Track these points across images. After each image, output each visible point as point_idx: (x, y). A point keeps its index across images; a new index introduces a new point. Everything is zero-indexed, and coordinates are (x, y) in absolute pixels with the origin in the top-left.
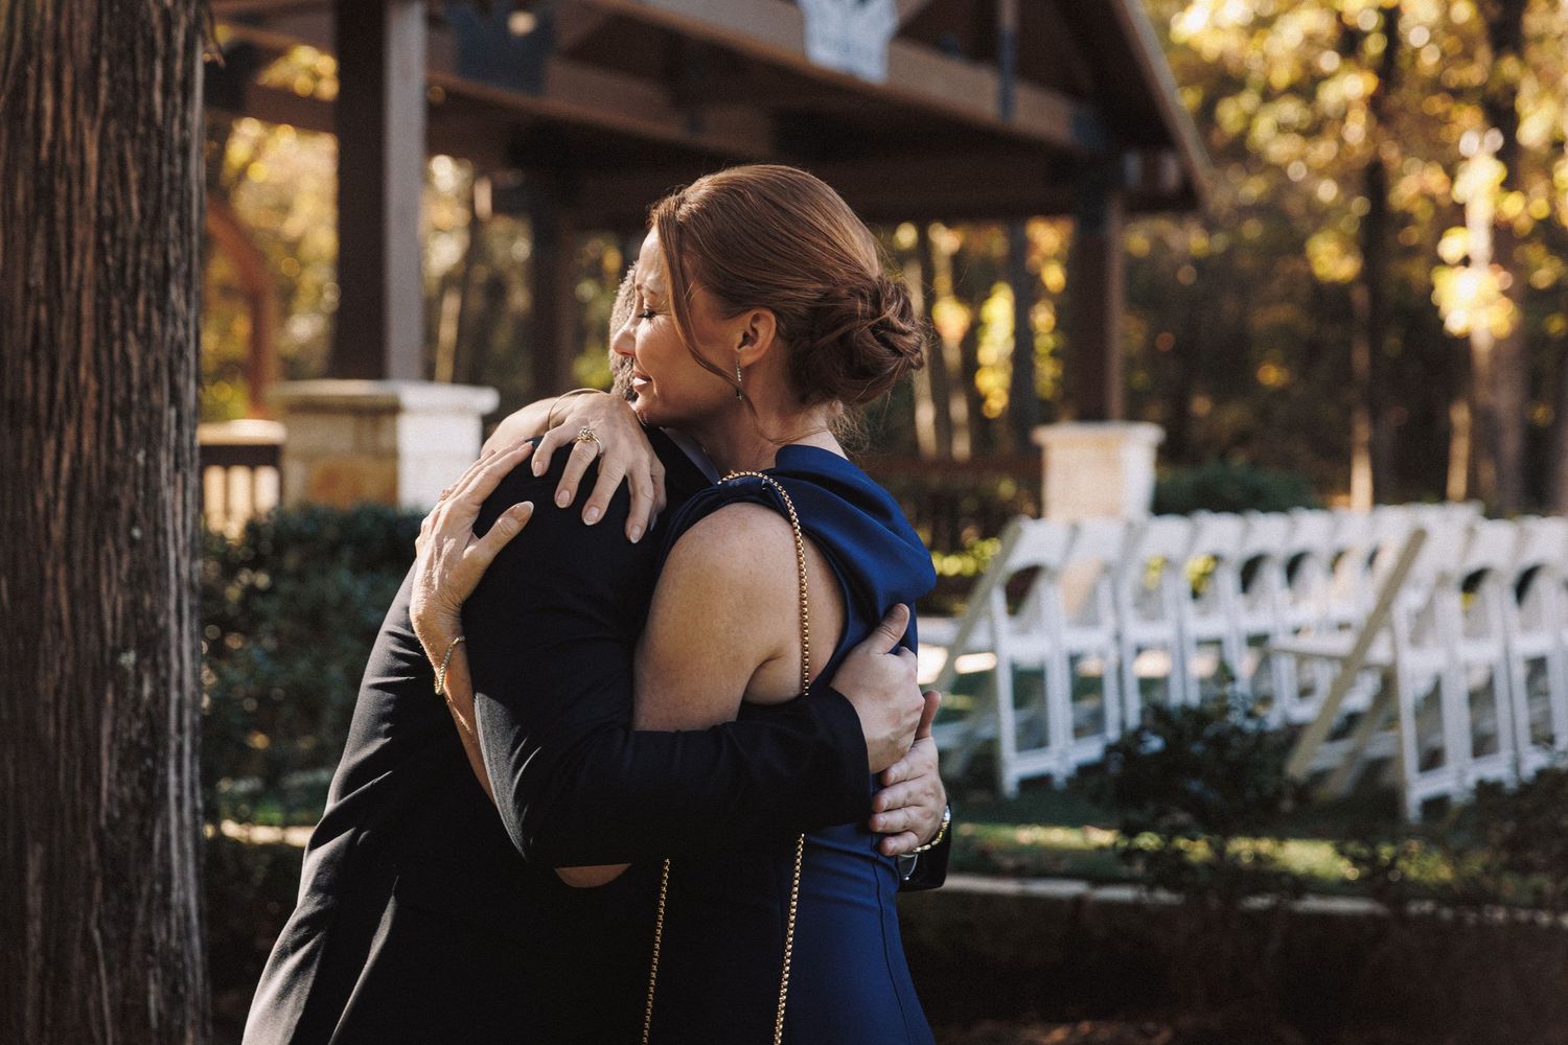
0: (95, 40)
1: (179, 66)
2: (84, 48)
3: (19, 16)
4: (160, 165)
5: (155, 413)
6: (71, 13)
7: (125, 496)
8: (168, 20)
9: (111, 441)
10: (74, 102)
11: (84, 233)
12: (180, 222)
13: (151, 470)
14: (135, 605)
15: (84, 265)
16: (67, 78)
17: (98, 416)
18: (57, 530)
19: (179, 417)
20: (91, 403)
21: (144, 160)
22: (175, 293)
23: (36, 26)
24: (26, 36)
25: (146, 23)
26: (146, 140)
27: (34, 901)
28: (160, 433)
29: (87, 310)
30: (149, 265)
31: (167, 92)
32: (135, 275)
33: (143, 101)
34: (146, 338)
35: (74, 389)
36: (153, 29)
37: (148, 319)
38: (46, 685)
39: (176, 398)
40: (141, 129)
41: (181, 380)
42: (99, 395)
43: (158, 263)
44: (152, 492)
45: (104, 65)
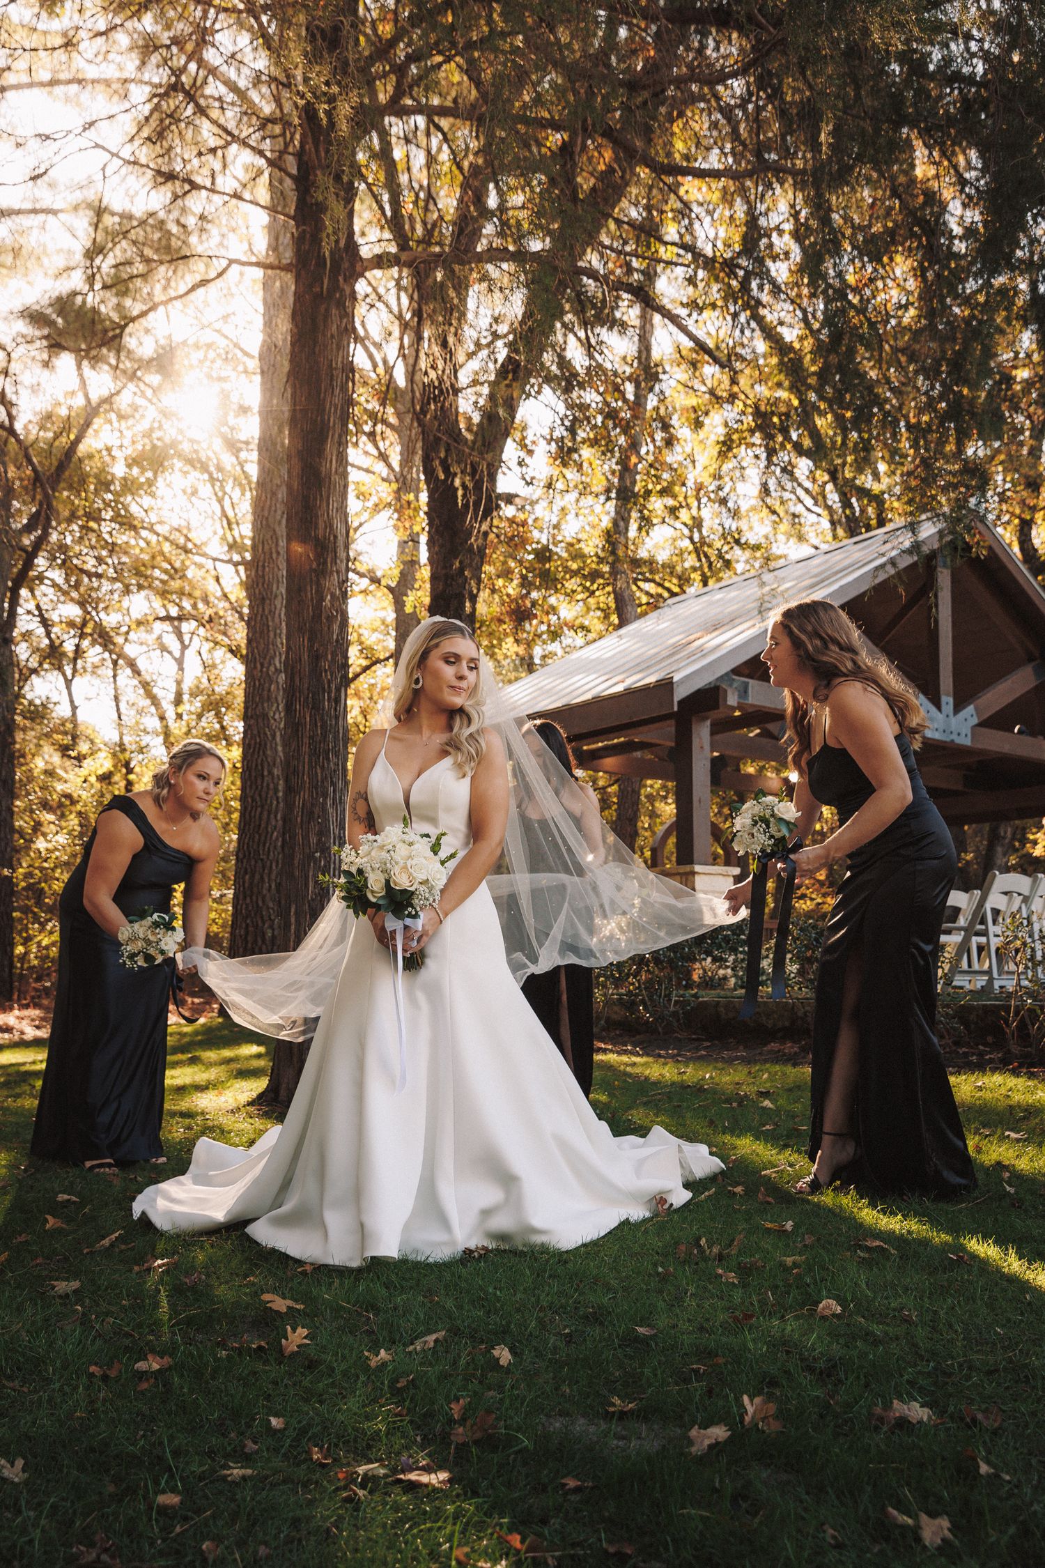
7: (316, 810)
8: (329, 682)
11: (306, 740)
13: (324, 803)
14: (319, 841)
15: (305, 749)
21: (322, 719)
25: (323, 686)
33: (322, 703)
34: (323, 767)
35: (303, 782)
36: (325, 684)
38: (296, 862)
44: (324, 810)
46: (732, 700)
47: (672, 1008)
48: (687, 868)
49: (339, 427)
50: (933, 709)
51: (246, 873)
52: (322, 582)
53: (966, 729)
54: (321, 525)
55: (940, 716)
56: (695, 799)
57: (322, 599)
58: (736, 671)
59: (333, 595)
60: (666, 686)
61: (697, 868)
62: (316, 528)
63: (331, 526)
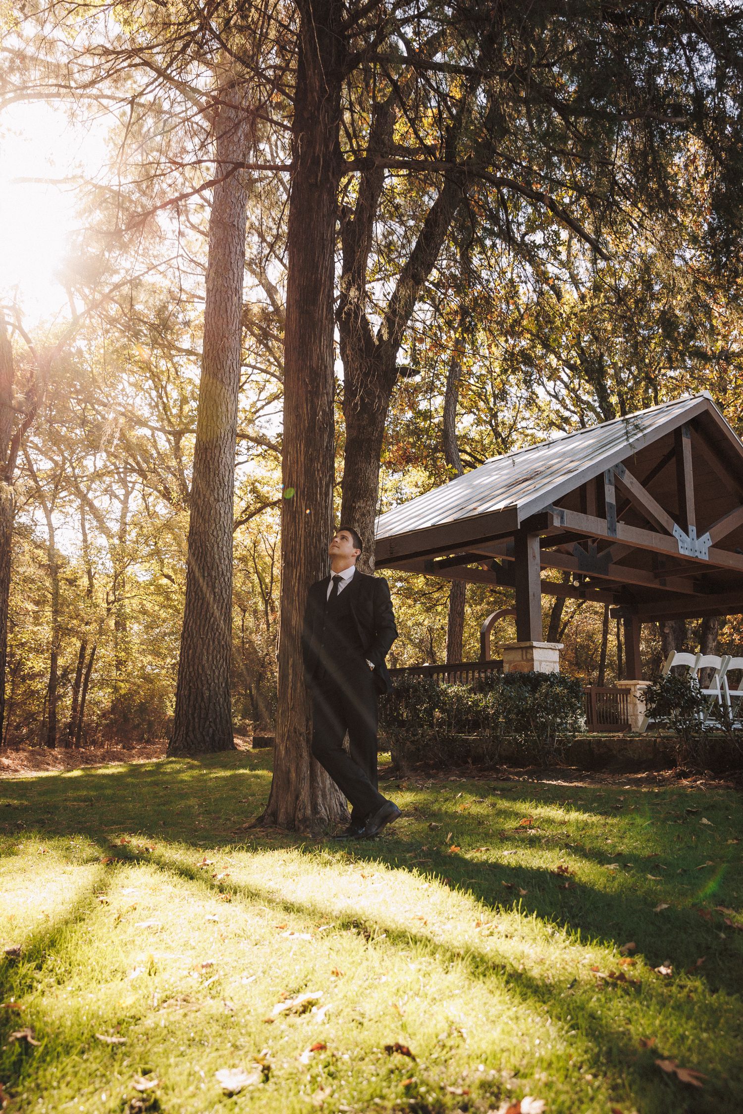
0: (304, 484)
2: (302, 486)
4: (319, 510)
8: (321, 479)
9: (308, 569)
15: (302, 532)
16: (299, 492)
18: (296, 589)
20: (303, 561)
21: (315, 509)
22: (323, 537)
23: (293, 482)
25: (316, 480)
26: (315, 505)
27: (290, 671)
29: (302, 541)
31: (321, 494)
32: (313, 533)
46: (557, 523)
47: (556, 745)
48: (528, 644)
49: (328, 283)
50: (684, 534)
51: (190, 648)
52: (315, 400)
53: (705, 549)
54: (315, 358)
55: (689, 540)
56: (531, 593)
57: (315, 414)
58: (556, 503)
59: (324, 411)
60: (511, 511)
61: (535, 644)
62: (311, 359)
63: (322, 359)
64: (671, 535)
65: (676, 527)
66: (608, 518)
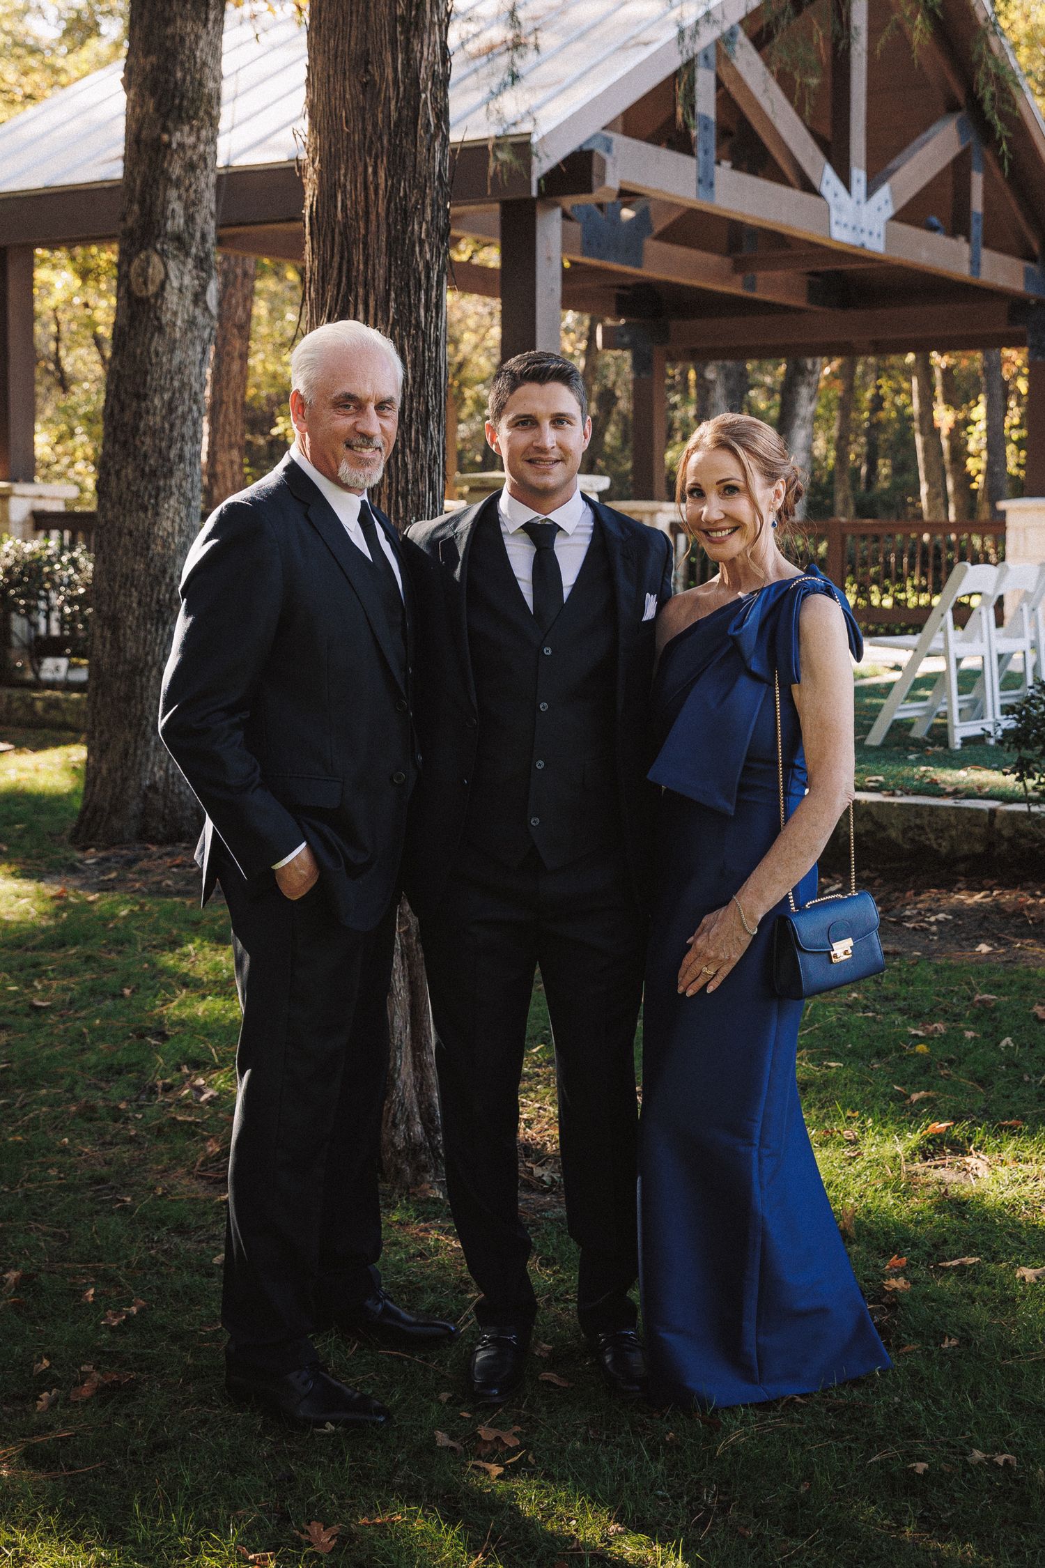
0: (387, 280)
1: (434, 294)
2: (381, 286)
3: (345, 268)
4: (423, 352)
5: (421, 495)
6: (374, 265)
8: (428, 268)
9: (397, 511)
10: (376, 315)
12: (435, 385)
16: (372, 304)
17: (389, 499)
19: (434, 497)
21: (415, 349)
22: (432, 426)
23: (354, 274)
24: (348, 278)
25: (416, 270)
26: (415, 338)
28: (424, 506)
30: (418, 409)
31: (427, 309)
32: (410, 415)
33: (414, 315)
34: (416, 452)
36: (420, 274)
37: (417, 440)
39: (432, 487)
40: (413, 332)
41: (435, 476)
42: (390, 484)
43: (422, 408)
45: (393, 295)
53: (878, 225)
58: (617, 125)
60: (514, 147)
64: (818, 194)
65: (829, 172)
66: (700, 154)
